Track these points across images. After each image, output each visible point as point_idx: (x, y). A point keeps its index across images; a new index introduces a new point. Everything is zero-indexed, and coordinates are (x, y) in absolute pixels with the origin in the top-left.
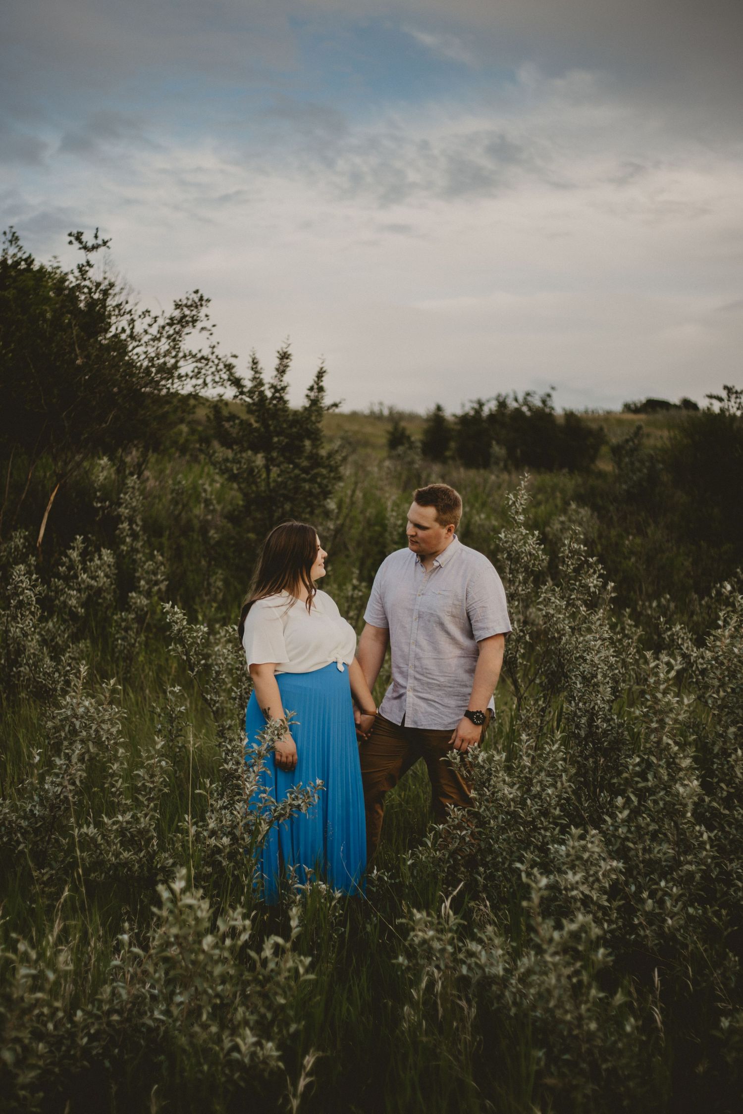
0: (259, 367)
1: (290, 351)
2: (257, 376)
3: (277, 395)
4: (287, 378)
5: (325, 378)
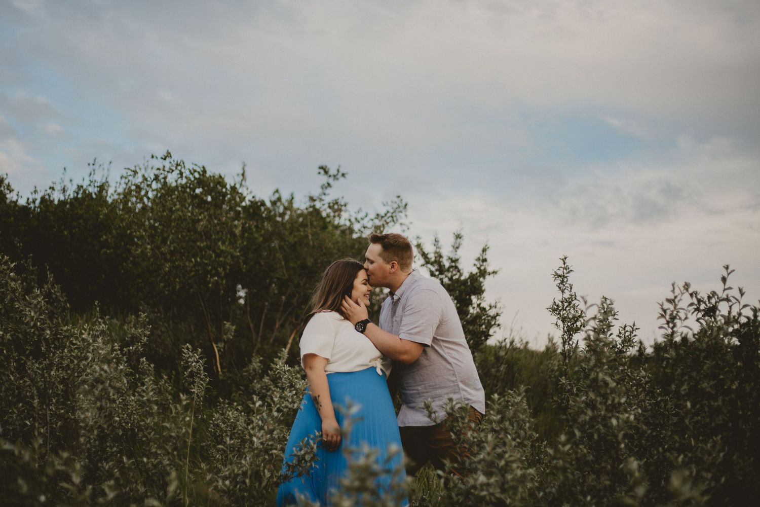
0: (440, 244)
1: (462, 233)
2: (438, 250)
3: (453, 264)
4: (459, 252)
5: (488, 252)
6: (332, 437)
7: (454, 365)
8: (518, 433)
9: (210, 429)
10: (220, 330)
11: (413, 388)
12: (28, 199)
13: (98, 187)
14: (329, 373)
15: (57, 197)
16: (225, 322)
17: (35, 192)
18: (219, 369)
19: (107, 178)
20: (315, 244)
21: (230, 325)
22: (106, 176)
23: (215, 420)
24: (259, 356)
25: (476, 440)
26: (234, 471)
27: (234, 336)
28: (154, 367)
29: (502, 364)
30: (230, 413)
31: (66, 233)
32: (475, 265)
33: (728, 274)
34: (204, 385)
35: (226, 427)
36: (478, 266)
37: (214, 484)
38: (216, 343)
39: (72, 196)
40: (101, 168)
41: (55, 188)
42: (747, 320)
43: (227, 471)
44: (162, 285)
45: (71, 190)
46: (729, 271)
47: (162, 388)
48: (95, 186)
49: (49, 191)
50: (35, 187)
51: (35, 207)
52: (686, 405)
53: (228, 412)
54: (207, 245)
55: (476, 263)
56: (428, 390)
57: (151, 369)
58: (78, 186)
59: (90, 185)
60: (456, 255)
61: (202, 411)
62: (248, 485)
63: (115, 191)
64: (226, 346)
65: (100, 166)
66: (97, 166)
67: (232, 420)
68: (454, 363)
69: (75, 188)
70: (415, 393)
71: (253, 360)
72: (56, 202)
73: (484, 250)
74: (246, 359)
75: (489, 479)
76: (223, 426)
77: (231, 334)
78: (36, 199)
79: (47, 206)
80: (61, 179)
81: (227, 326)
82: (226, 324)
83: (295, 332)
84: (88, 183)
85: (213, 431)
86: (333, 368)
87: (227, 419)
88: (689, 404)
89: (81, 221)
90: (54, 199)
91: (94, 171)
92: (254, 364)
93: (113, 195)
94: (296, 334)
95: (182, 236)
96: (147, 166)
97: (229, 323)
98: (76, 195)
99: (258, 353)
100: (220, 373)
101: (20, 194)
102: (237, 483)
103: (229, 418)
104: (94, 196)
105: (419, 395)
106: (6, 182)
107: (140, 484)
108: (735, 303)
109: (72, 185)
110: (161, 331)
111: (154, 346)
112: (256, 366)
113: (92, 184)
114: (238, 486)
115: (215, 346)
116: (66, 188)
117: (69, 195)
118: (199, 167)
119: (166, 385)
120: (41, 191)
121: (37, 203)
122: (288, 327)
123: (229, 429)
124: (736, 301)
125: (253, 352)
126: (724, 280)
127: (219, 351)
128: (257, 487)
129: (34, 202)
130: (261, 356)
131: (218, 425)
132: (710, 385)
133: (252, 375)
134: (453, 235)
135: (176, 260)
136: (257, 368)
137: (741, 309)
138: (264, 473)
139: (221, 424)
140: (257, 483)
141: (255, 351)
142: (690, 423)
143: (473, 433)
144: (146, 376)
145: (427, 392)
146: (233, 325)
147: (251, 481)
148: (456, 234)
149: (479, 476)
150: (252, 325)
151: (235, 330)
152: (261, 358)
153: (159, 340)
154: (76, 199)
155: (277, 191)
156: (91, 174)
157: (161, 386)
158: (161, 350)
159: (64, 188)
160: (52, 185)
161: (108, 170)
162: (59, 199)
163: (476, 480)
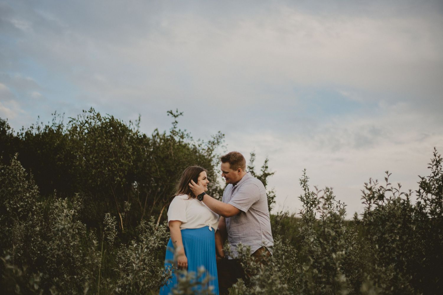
1: (255, 153)
3: (251, 170)
4: (254, 163)
5: (268, 163)
6: (183, 264)
7: (261, 224)
8: (279, 262)
9: (116, 260)
10: (123, 206)
11: (237, 235)
12: (18, 133)
13: (57, 127)
14: (182, 229)
15: (35, 132)
16: (125, 202)
17: (23, 129)
18: (123, 228)
19: (62, 122)
20: (176, 159)
21: (128, 203)
22: (61, 121)
23: (119, 255)
24: (144, 220)
25: (255, 266)
26: (124, 282)
27: (130, 209)
28: (86, 226)
29: (278, 225)
30: (128, 251)
31: (39, 152)
32: (262, 170)
33: (388, 176)
34: (115, 236)
35: (125, 259)
36: (263, 171)
37: (114, 290)
38: (120, 213)
39: (43, 132)
40: (59, 116)
41: (34, 127)
42: (404, 201)
43: (120, 283)
44: (90, 181)
45: (42, 128)
46: (389, 174)
47: (91, 238)
48: (55, 126)
49: (30, 129)
50: (23, 127)
51: (22, 137)
52: (376, 247)
53: (126, 251)
54: (115, 160)
55: (262, 169)
56: (245, 237)
57: (84, 227)
58: (46, 126)
59: (53, 126)
60: (252, 165)
61: (113, 250)
62: (132, 290)
63: (67, 129)
64: (126, 214)
65: (59, 115)
66: (57, 115)
67: (129, 255)
68: (261, 223)
69: (44, 127)
70: (237, 237)
71: (141, 223)
72: (34, 135)
73: (266, 162)
74: (137, 222)
75: (262, 289)
76: (123, 258)
77: (128, 208)
78: (23, 133)
79: (28, 137)
80: (37, 122)
81: (126, 203)
82: (126, 202)
83: (164, 207)
84: (52, 124)
85: (118, 261)
86: (184, 227)
87: (126, 254)
88: (377, 246)
89: (47, 145)
90: (33, 133)
91: (55, 118)
92: (142, 224)
93: (65, 131)
94: (165, 208)
95: (102, 154)
96: (85, 115)
97: (127, 202)
98: (45, 131)
99: (144, 218)
100: (123, 229)
101: (14, 130)
102: (126, 289)
103: (127, 254)
104: (55, 132)
105: (239, 239)
106: (7, 123)
107: (73, 290)
108: (397, 192)
109: (43, 125)
110: (91, 206)
111: (87, 214)
112: (142, 226)
113: (54, 125)
114: (127, 291)
115: (120, 214)
116: (40, 127)
117: (41, 131)
118: (110, 116)
119: (93, 236)
120: (25, 129)
121: (24, 135)
122: (161, 204)
123: (126, 260)
124: (397, 191)
125: (141, 218)
126: (386, 179)
127: (122, 217)
128: (137, 291)
129: (22, 134)
130: (145, 220)
131: (120, 258)
132: (389, 236)
133: (140, 230)
134: (250, 154)
135: (98, 168)
136: (144, 227)
137: (400, 195)
138: (140, 283)
139: (122, 257)
140: (137, 289)
141: (142, 218)
142: (377, 257)
143: (254, 263)
144: (82, 231)
145: (244, 237)
146: (129, 203)
147: (133, 288)
148: (252, 153)
149: (256, 288)
150: (140, 203)
151: (130, 206)
152: (146, 221)
153: (89, 211)
154: (45, 133)
155: (157, 130)
156: (53, 120)
157: (90, 236)
158: (90, 217)
159: (39, 127)
160: (32, 126)
161: (63, 117)
162: (36, 133)
163: (255, 290)
